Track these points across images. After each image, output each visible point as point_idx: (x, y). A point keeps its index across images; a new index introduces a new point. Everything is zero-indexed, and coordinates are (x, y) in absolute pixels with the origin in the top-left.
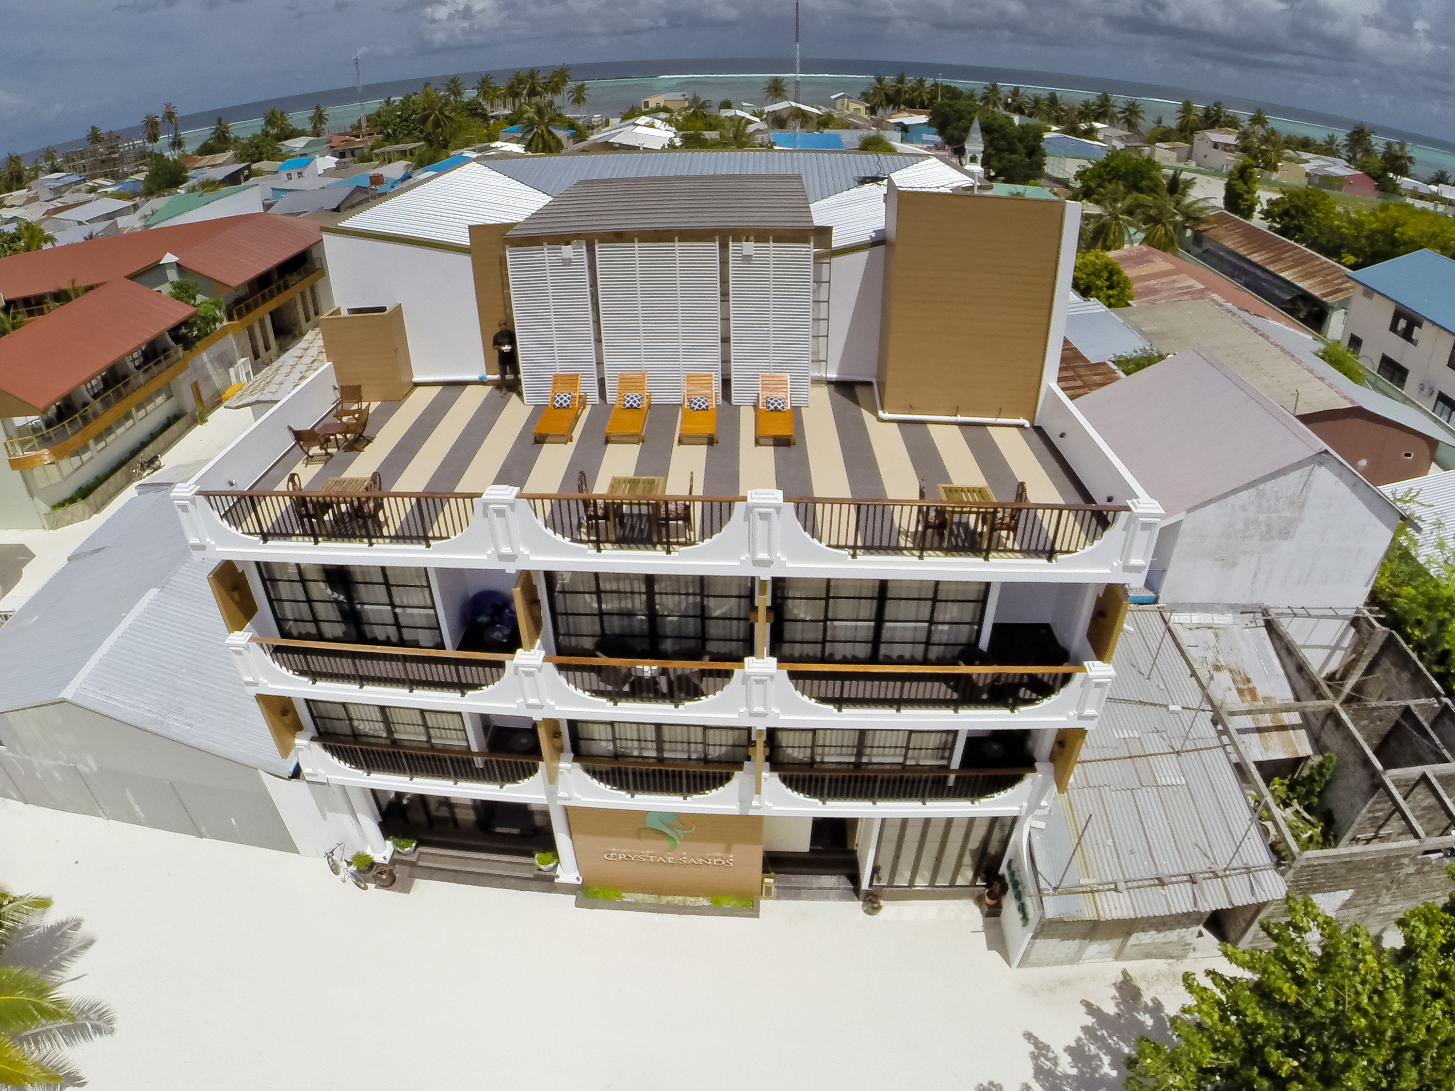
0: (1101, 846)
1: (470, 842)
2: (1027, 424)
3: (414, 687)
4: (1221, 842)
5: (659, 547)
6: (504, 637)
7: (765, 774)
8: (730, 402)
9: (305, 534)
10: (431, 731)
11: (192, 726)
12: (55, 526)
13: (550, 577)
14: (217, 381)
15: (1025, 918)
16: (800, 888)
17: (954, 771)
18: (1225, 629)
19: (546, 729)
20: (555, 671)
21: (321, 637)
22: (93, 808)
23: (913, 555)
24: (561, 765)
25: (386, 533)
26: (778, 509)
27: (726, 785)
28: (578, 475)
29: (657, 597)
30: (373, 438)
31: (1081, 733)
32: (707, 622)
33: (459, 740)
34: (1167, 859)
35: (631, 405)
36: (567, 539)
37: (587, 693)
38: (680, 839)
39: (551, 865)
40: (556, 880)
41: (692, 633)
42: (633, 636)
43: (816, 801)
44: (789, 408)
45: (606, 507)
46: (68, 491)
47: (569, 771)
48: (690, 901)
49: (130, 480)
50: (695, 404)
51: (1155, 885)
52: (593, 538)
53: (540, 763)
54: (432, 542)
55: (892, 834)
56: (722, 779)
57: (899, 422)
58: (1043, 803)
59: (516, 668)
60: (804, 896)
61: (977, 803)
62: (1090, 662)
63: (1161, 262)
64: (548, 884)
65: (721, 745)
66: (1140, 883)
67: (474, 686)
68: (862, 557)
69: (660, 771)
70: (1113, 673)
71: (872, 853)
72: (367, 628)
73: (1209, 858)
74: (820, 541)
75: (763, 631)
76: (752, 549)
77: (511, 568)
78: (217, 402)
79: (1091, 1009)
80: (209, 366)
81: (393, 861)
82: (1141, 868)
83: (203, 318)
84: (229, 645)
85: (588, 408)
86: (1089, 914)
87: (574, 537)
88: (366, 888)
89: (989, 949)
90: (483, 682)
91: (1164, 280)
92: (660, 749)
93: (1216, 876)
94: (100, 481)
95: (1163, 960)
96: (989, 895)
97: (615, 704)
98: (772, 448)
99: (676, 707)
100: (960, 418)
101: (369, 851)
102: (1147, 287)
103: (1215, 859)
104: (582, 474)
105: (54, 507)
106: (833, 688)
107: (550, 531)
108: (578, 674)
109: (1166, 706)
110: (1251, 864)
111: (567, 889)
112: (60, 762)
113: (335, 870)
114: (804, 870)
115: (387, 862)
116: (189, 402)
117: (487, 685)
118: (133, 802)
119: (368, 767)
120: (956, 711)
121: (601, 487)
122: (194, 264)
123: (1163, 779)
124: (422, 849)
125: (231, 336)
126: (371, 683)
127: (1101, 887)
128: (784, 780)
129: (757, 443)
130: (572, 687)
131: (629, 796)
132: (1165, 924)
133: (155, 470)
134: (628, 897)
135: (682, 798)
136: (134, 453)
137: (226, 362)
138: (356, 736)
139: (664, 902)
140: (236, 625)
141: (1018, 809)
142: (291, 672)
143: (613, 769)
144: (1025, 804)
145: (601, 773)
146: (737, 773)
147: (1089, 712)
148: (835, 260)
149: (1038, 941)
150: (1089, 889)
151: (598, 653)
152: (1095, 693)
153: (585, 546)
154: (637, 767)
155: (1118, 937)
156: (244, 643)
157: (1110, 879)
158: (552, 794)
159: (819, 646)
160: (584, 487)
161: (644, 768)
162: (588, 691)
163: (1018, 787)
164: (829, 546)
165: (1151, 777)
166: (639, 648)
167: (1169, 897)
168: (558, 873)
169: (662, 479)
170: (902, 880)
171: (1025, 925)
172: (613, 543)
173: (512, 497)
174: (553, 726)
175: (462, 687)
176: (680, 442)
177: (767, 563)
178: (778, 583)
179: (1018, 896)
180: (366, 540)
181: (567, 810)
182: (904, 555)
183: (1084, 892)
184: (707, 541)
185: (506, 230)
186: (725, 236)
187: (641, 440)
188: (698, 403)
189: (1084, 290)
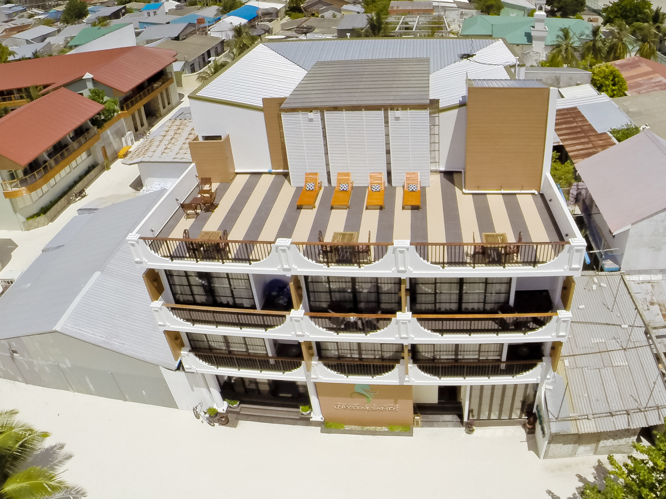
0: (581, 397)
1: (268, 401)
2: (536, 193)
3: (242, 327)
4: (644, 394)
5: (355, 265)
6: (285, 302)
7: (410, 365)
8: (391, 185)
9: (190, 257)
10: (248, 346)
11: (124, 344)
12: (28, 229)
13: (306, 278)
14: (115, 145)
15: (544, 433)
16: (434, 421)
17: (504, 362)
18: (658, 282)
19: (305, 345)
20: (309, 319)
21: (195, 303)
22: (65, 386)
23: (471, 266)
24: (313, 362)
25: (230, 257)
26: (408, 249)
27: (392, 371)
28: (318, 233)
29: (357, 284)
30: (218, 205)
31: (560, 344)
32: (380, 295)
33: (262, 350)
34: (615, 403)
35: (343, 189)
36: (314, 262)
37: (325, 329)
38: (372, 397)
39: (308, 412)
40: (311, 420)
41: (373, 300)
42: (345, 301)
43: (436, 377)
44: (419, 189)
45: (331, 247)
46: (35, 209)
47: (316, 365)
48: (378, 429)
49: (69, 203)
50: (374, 189)
51: (608, 416)
52: (326, 260)
53: (303, 362)
54: (252, 263)
55: (476, 393)
56: (390, 368)
57: (473, 194)
58: (548, 377)
59: (291, 318)
60: (435, 425)
61: (515, 377)
62: (560, 311)
63: (645, 67)
64: (307, 422)
65: (390, 352)
66: (601, 415)
67: (271, 326)
68: (447, 268)
69: (360, 364)
70: (571, 316)
71: (467, 403)
72: (218, 298)
73: (638, 402)
74: (428, 261)
75: (406, 300)
76: (397, 266)
77: (289, 274)
78: (115, 157)
79: (581, 479)
80: (111, 137)
81: (228, 412)
82: (602, 408)
83: (108, 110)
84: (152, 308)
85: (323, 188)
86: (574, 431)
87: (317, 260)
88: (214, 426)
89: (529, 450)
90: (275, 324)
91: (646, 78)
92: (360, 354)
93: (641, 411)
94: (53, 203)
95: (620, 454)
96: (528, 423)
97: (338, 334)
98: (410, 211)
99: (366, 335)
100: (503, 191)
101: (215, 407)
102: (636, 82)
103: (640, 402)
104: (320, 232)
105: (28, 218)
106: (438, 325)
107: (306, 258)
108: (320, 320)
109: (620, 325)
110: (660, 405)
111: (317, 424)
112: (50, 363)
113: (198, 416)
114: (435, 412)
115: (224, 412)
116: (100, 158)
117: (277, 326)
118: (89, 383)
119: (217, 364)
120: (497, 335)
121: (328, 239)
122: (102, 79)
123: (616, 363)
124: (242, 405)
125: (122, 119)
126: (221, 325)
127: (580, 418)
128: (420, 368)
129: (403, 208)
130: (317, 326)
131: (345, 377)
132: (616, 436)
133: (83, 197)
134: (347, 428)
135: (371, 377)
136: (71, 187)
137: (120, 134)
138: (211, 349)
139: (365, 429)
140: (155, 297)
141: (536, 380)
142: (182, 320)
143: (338, 364)
144: (539, 377)
145: (332, 366)
146: (397, 365)
147: (561, 334)
148: (441, 114)
149: (551, 445)
150: (574, 418)
151: (330, 311)
152: (563, 325)
153: (322, 265)
154: (349, 363)
155: (594, 443)
156: (159, 306)
157: (585, 413)
158: (308, 376)
159: (433, 305)
160: (321, 238)
161: (352, 363)
162: (325, 328)
163: (534, 369)
164: (432, 263)
165: (610, 362)
166: (348, 307)
167: (615, 422)
168: (312, 416)
169: (356, 233)
170: (484, 416)
171: (544, 437)
172: (334, 263)
173: (289, 244)
174: (309, 345)
175: (266, 326)
176: (367, 209)
177: (404, 272)
179: (541, 423)
180: (220, 261)
181: (315, 384)
182: (467, 266)
183: (571, 420)
184: (377, 262)
185: (281, 101)
186: (386, 108)
187: (348, 207)
188: (376, 187)
189: (600, 88)
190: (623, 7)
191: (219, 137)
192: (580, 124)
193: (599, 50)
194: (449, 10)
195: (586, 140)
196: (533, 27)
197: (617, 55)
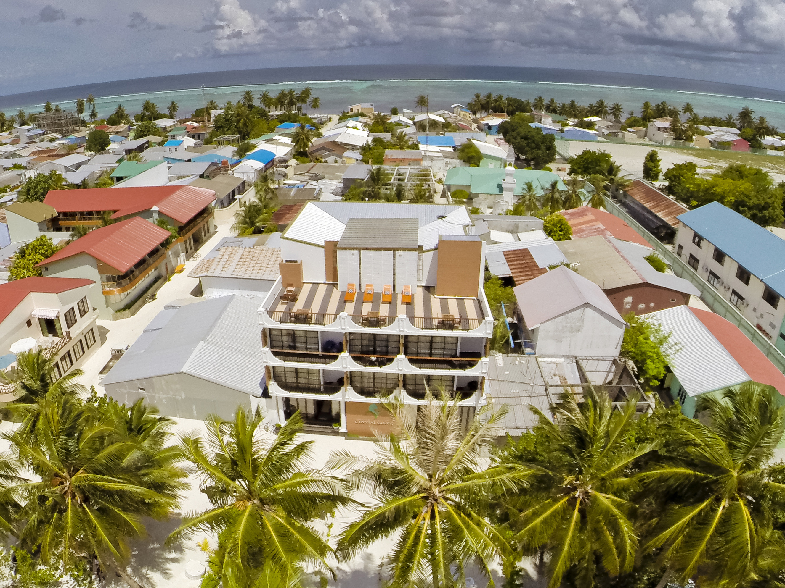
2: (475, 299)
5: (378, 327)
6: (339, 349)
7: (402, 390)
8: (395, 292)
9: (290, 322)
14: (173, 263)
18: (561, 363)
20: (351, 358)
24: (347, 388)
25: (313, 322)
26: (405, 320)
27: (392, 394)
28: (357, 310)
30: (298, 299)
34: (520, 423)
35: (369, 293)
36: (358, 325)
38: (378, 415)
39: (339, 426)
40: (339, 432)
44: (411, 295)
45: (366, 318)
46: (122, 305)
47: (349, 389)
49: (144, 303)
53: (342, 387)
54: (326, 325)
56: (391, 392)
57: (440, 298)
59: (341, 357)
62: (483, 358)
63: (590, 214)
64: (336, 433)
66: (510, 428)
67: (329, 363)
68: (424, 330)
74: (415, 326)
75: (402, 348)
76: (399, 328)
77: (344, 332)
78: (173, 273)
80: (171, 256)
82: (512, 424)
83: (171, 237)
84: (262, 351)
85: (357, 292)
90: (332, 361)
91: (588, 225)
94: (134, 302)
97: (365, 367)
98: (405, 305)
99: (380, 368)
100: (457, 297)
101: (280, 423)
102: (580, 228)
105: (116, 311)
107: (354, 323)
109: (530, 384)
111: (342, 434)
116: (163, 271)
120: (449, 370)
121: (363, 313)
122: (164, 211)
123: (524, 403)
125: (178, 243)
129: (402, 304)
130: (355, 362)
131: (365, 398)
133: (154, 299)
134: (361, 437)
136: (145, 292)
141: (473, 404)
142: (278, 359)
144: (475, 402)
146: (394, 390)
147: (484, 371)
148: (424, 254)
152: (485, 366)
153: (362, 327)
154: (367, 389)
156: (265, 352)
158: (344, 397)
160: (359, 313)
161: (369, 389)
162: (359, 364)
163: (472, 397)
164: (417, 327)
165: (520, 402)
166: (371, 352)
167: (519, 432)
168: (340, 429)
169: (378, 312)
173: (346, 315)
174: (347, 374)
175: (326, 363)
176: (382, 303)
177: (402, 331)
178: (406, 337)
181: (346, 403)
182: (434, 330)
184: (389, 326)
185: (335, 244)
186: (394, 250)
187: (371, 302)
188: (387, 293)
189: (549, 233)
190: (585, 159)
191: (296, 261)
192: (528, 261)
193: (557, 201)
194: (435, 160)
195: (530, 273)
196: (504, 180)
197: (571, 205)
